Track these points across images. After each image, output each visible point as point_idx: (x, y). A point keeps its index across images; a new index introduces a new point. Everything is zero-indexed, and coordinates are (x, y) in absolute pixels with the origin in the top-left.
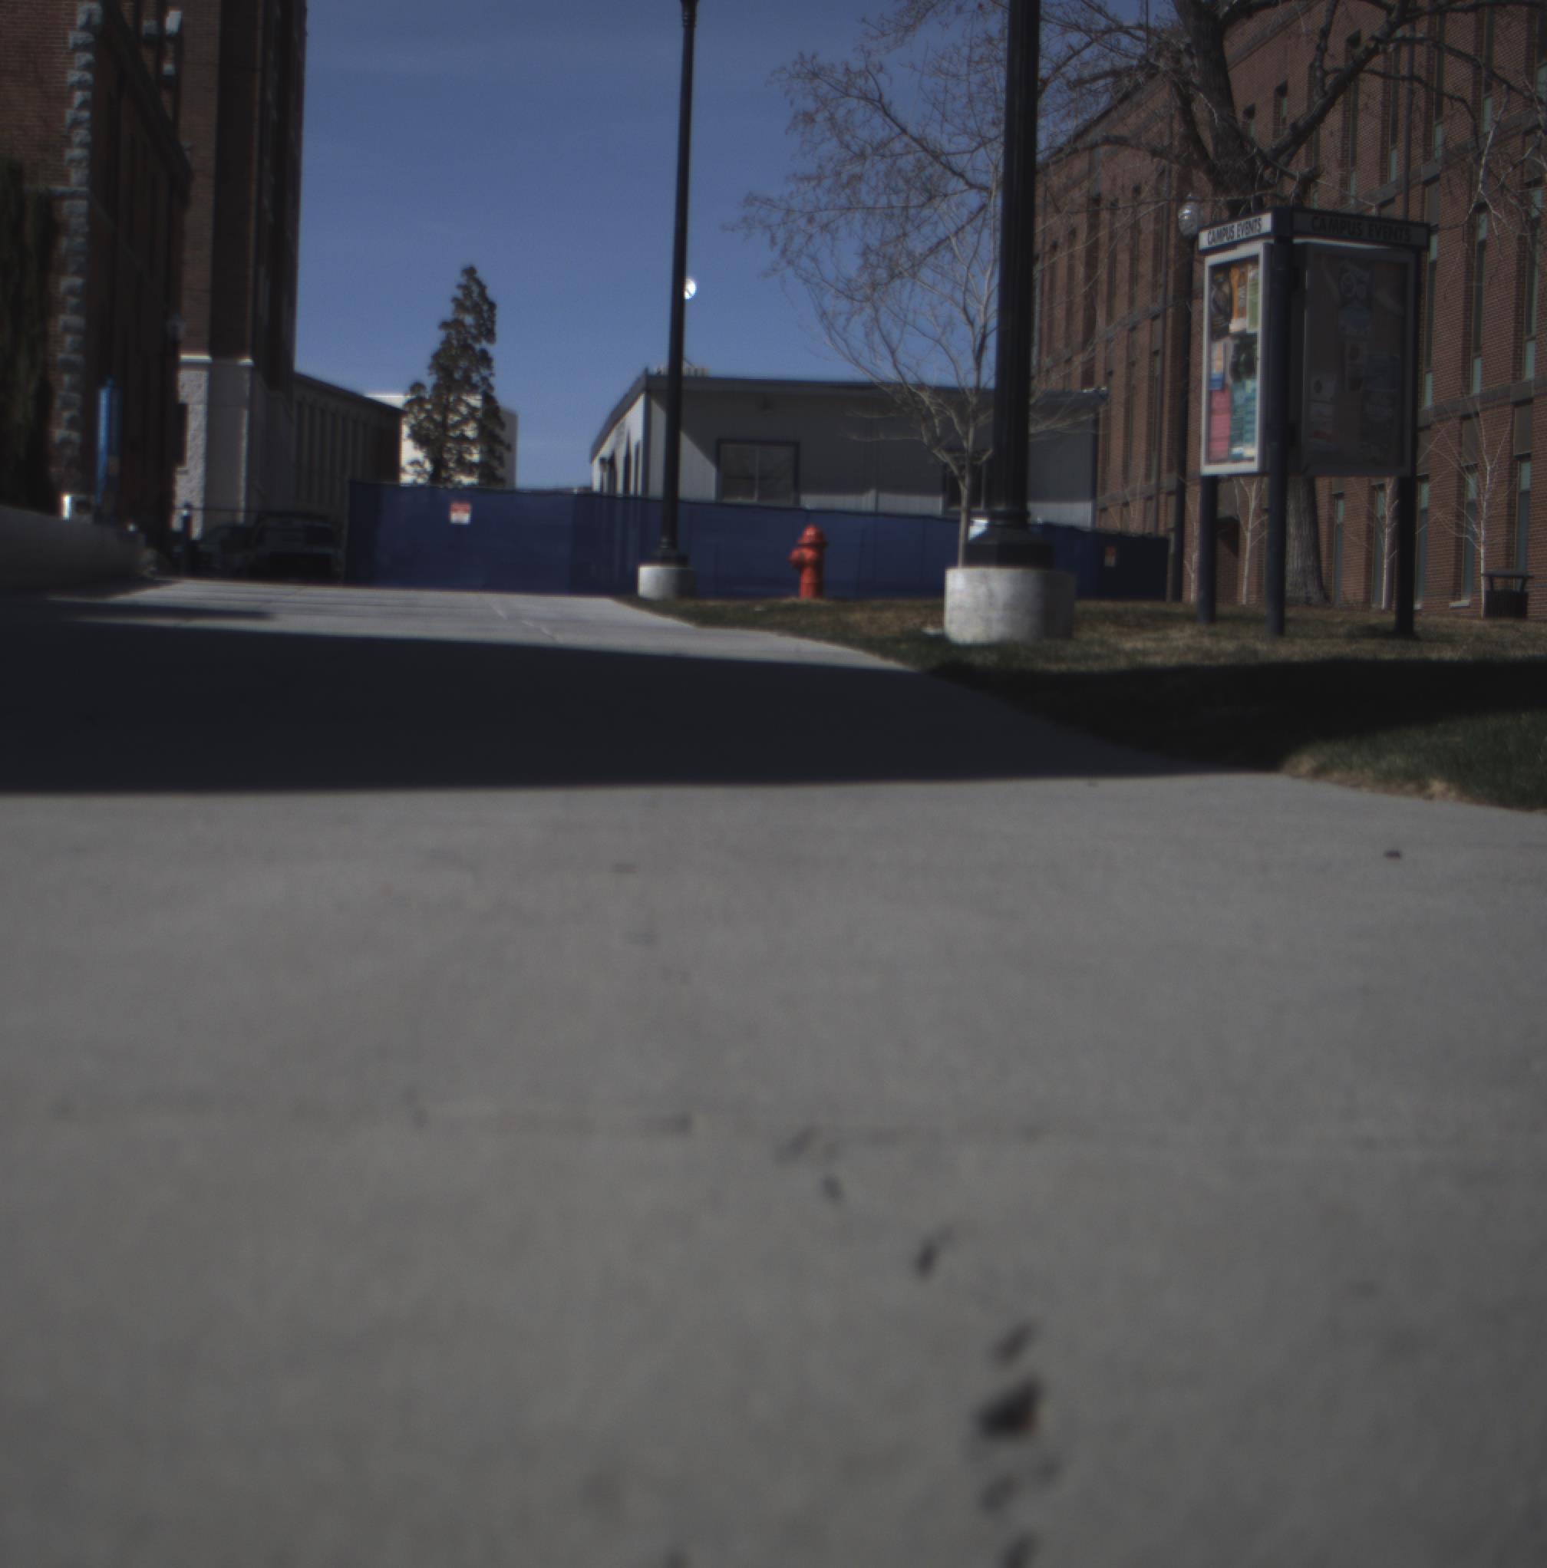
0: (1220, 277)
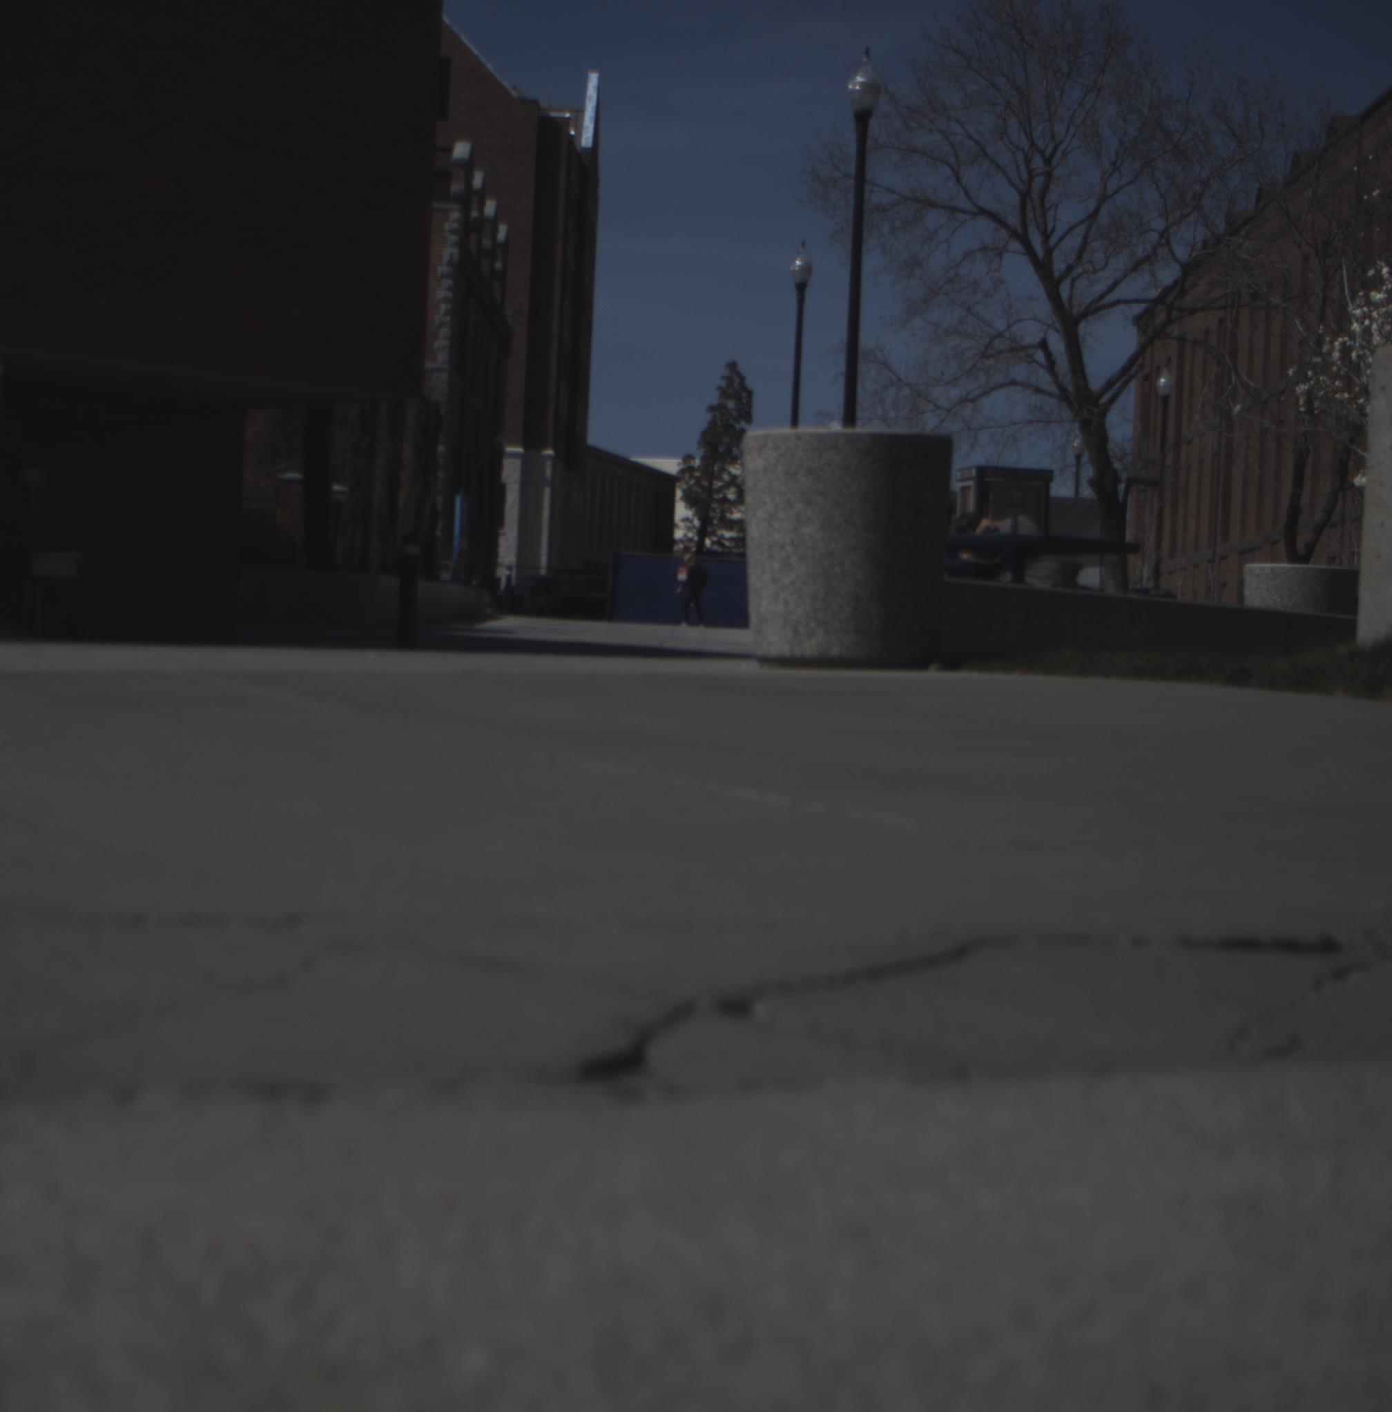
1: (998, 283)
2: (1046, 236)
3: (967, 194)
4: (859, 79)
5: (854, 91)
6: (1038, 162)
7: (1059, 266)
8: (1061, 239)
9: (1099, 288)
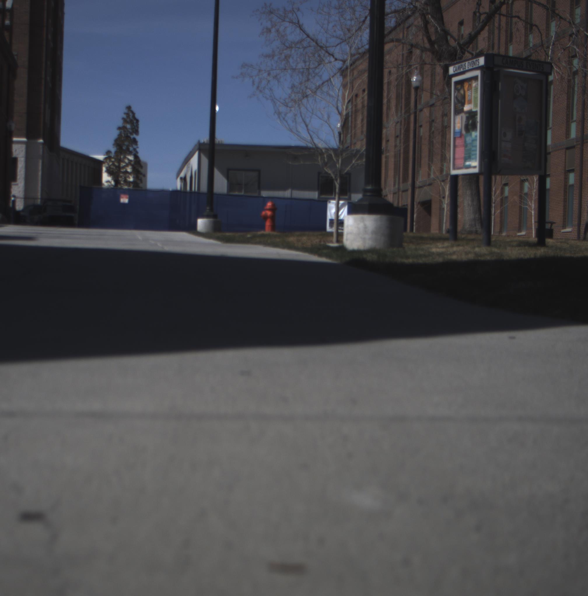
0: (459, 87)
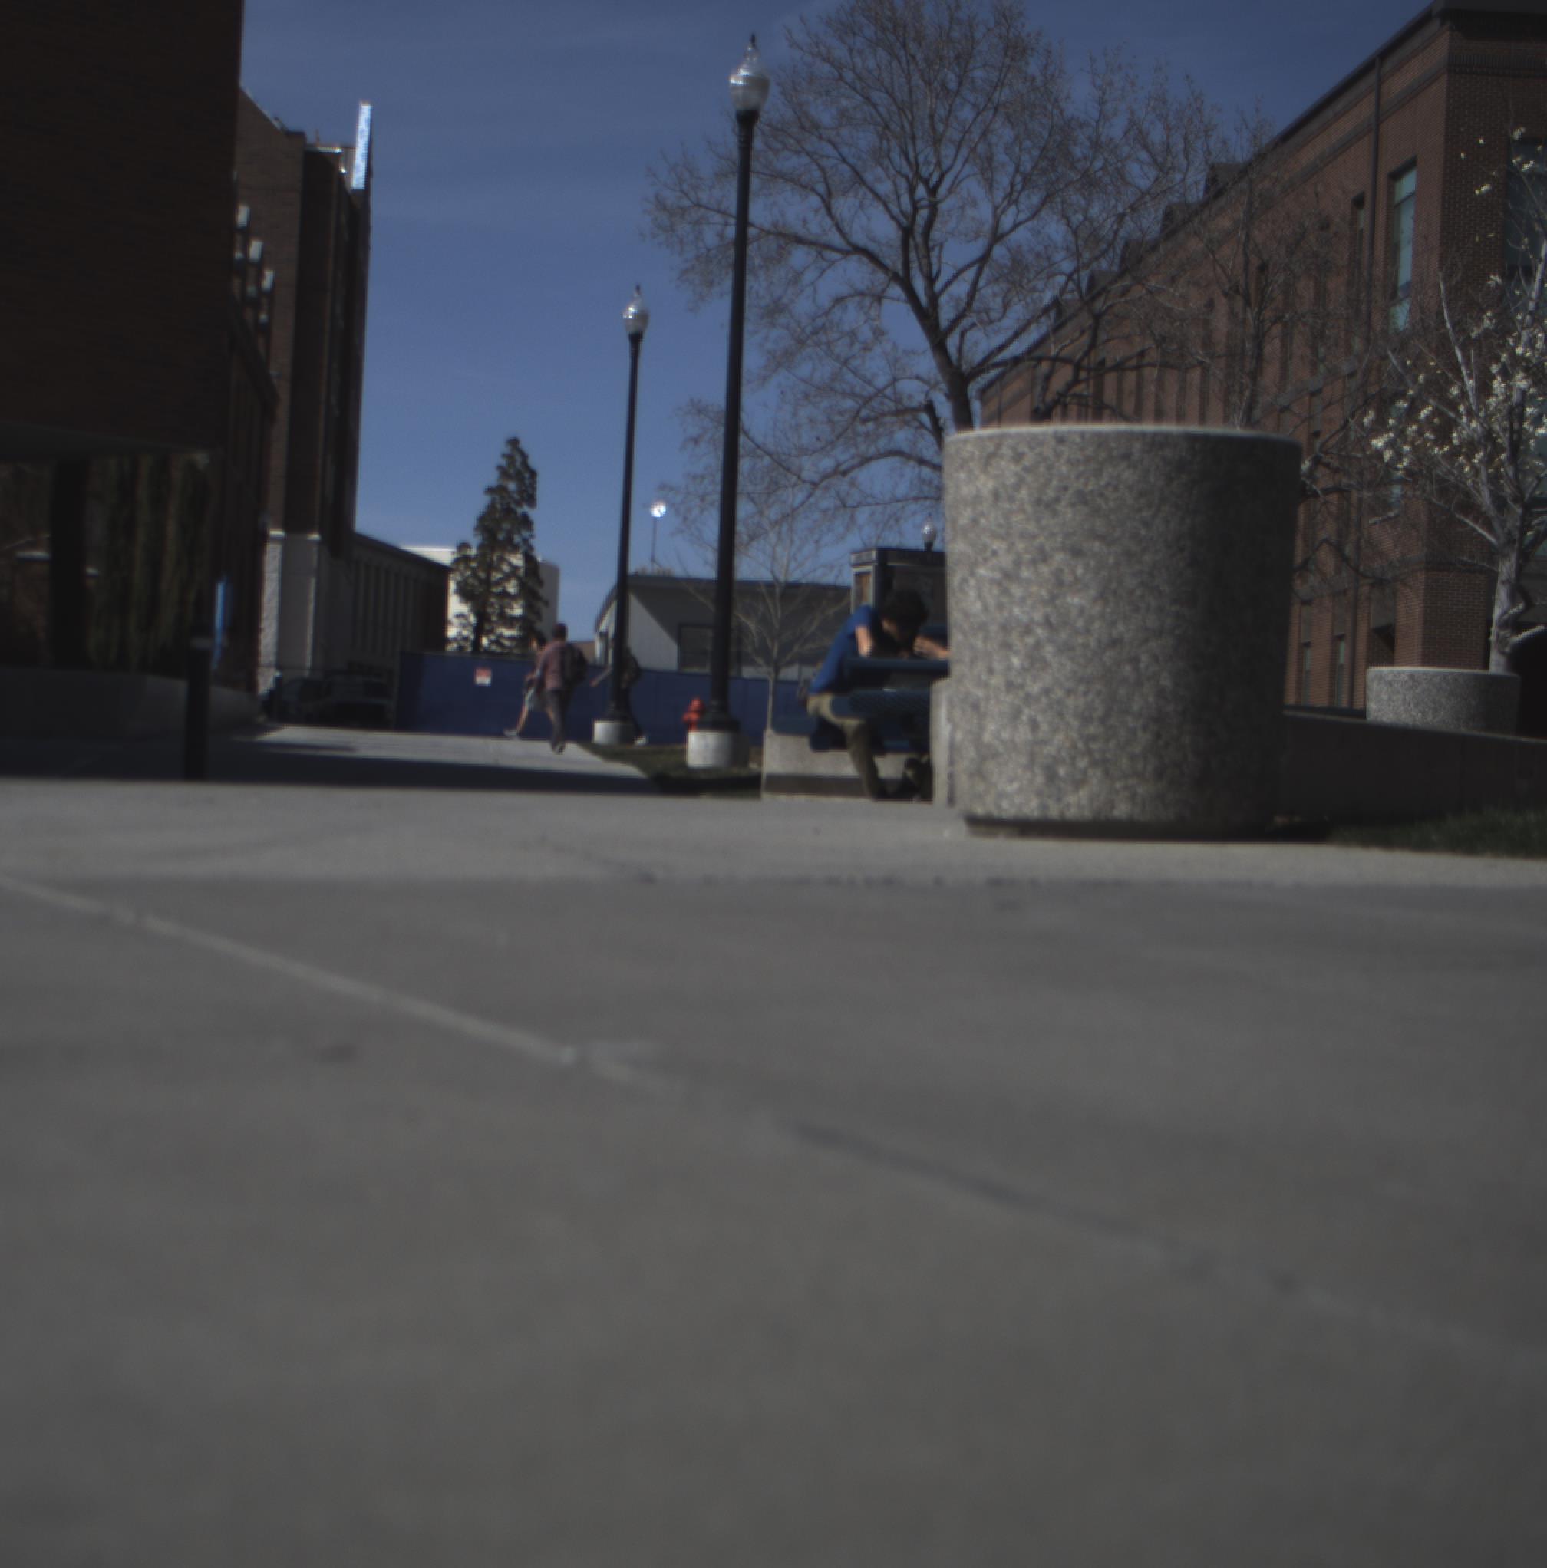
1: (879, 333)
2: (931, 280)
3: (839, 229)
4: (743, 72)
5: (735, 87)
6: (921, 191)
7: (946, 315)
8: (948, 284)
9: (997, 340)
